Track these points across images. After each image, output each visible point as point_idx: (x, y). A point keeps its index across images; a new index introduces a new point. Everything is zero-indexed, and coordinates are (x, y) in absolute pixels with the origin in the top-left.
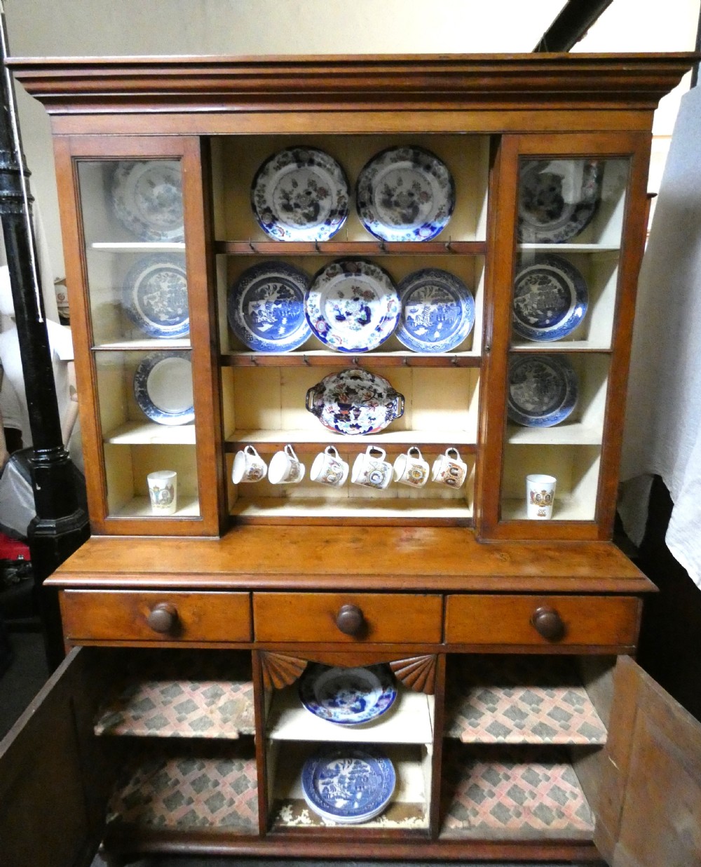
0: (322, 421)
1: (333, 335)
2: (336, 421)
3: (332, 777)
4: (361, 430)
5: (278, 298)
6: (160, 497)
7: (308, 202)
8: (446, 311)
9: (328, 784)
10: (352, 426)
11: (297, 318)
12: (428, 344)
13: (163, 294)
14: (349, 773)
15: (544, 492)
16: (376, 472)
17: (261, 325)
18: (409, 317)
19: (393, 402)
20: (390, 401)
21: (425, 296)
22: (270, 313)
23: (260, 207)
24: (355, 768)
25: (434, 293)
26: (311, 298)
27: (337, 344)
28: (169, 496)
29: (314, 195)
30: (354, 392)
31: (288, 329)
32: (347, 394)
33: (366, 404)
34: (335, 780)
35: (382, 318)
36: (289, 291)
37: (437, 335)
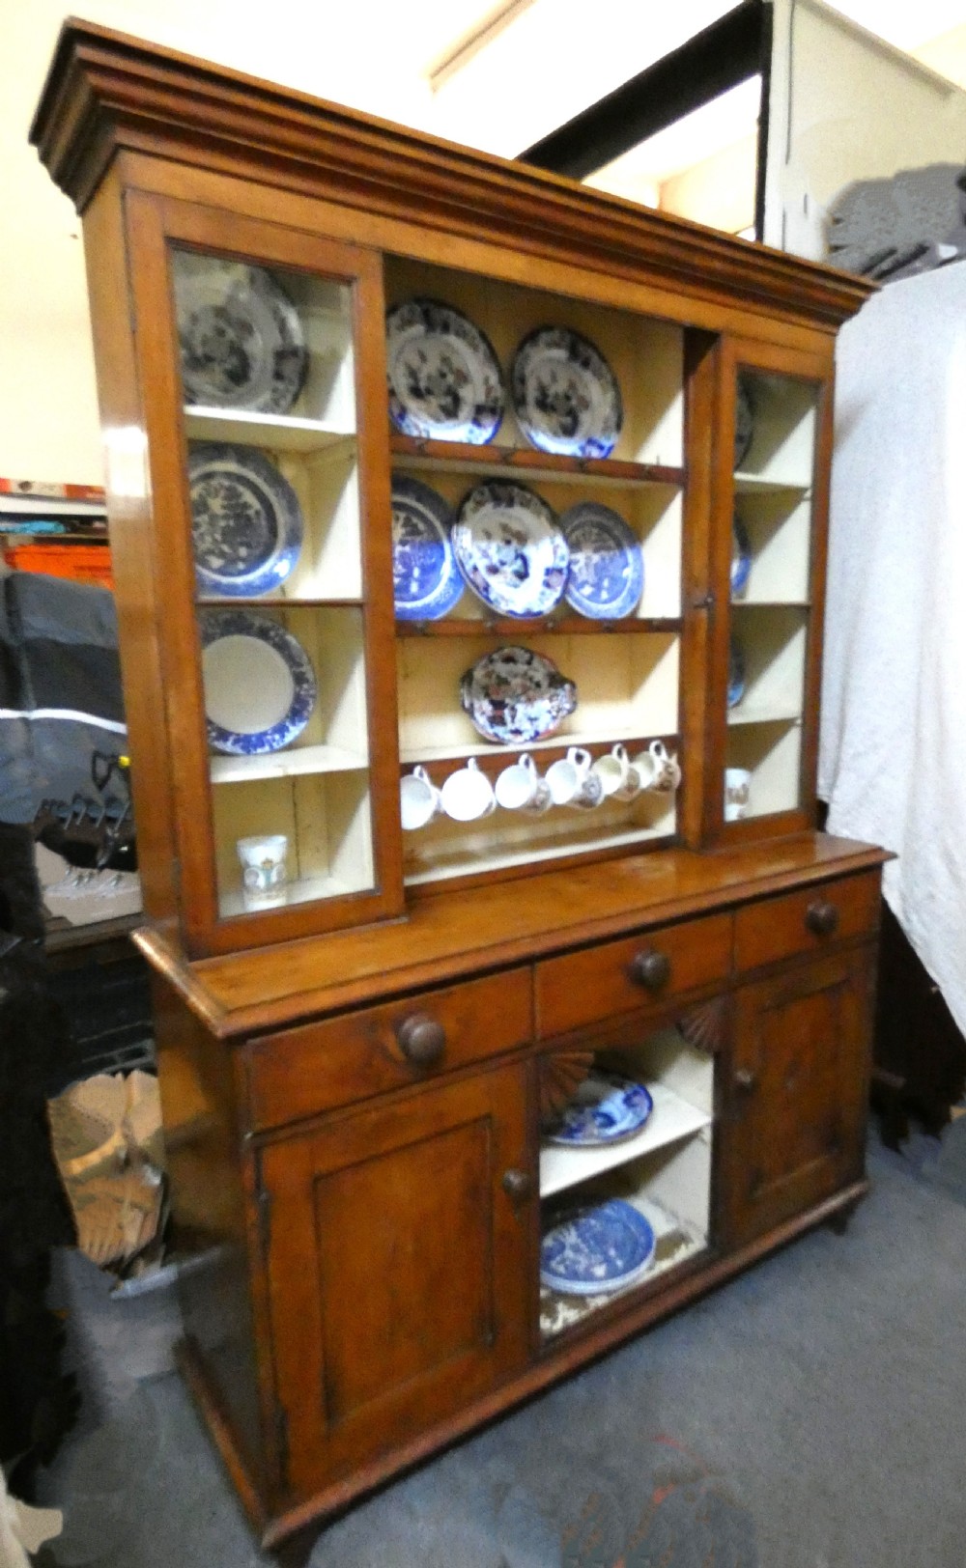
1: (497, 594)
2: (492, 727)
5: (403, 535)
6: (274, 878)
7: (443, 388)
8: (611, 563)
10: (512, 731)
11: (432, 566)
12: (599, 604)
15: (737, 788)
19: (560, 692)
20: (555, 691)
25: (594, 537)
26: (455, 537)
29: (451, 379)
30: (507, 682)
31: (423, 584)
32: (499, 685)
33: (523, 698)
35: (548, 570)
36: (417, 525)
37: (604, 595)
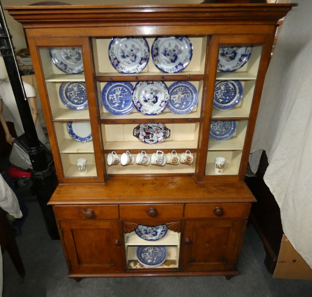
0: (139, 139)
1: (143, 109)
2: (144, 139)
3: (146, 253)
4: (154, 142)
5: (121, 93)
6: (82, 169)
7: (132, 54)
8: (187, 97)
9: (145, 255)
10: (151, 140)
11: (129, 101)
12: (180, 111)
13: (75, 92)
14: (152, 251)
15: (221, 165)
16: (160, 160)
17: (115, 104)
18: (173, 100)
19: (166, 131)
20: (165, 131)
21: (179, 91)
22: (118, 99)
23: (112, 57)
24: (153, 249)
25: (182, 90)
26: (134, 94)
27: (144, 112)
28: (85, 168)
29: (134, 51)
30: (151, 128)
31: (125, 105)
32: (148, 129)
33: (156, 132)
34: (147, 254)
35: (162, 101)
36: (125, 90)
37: (183, 107)
